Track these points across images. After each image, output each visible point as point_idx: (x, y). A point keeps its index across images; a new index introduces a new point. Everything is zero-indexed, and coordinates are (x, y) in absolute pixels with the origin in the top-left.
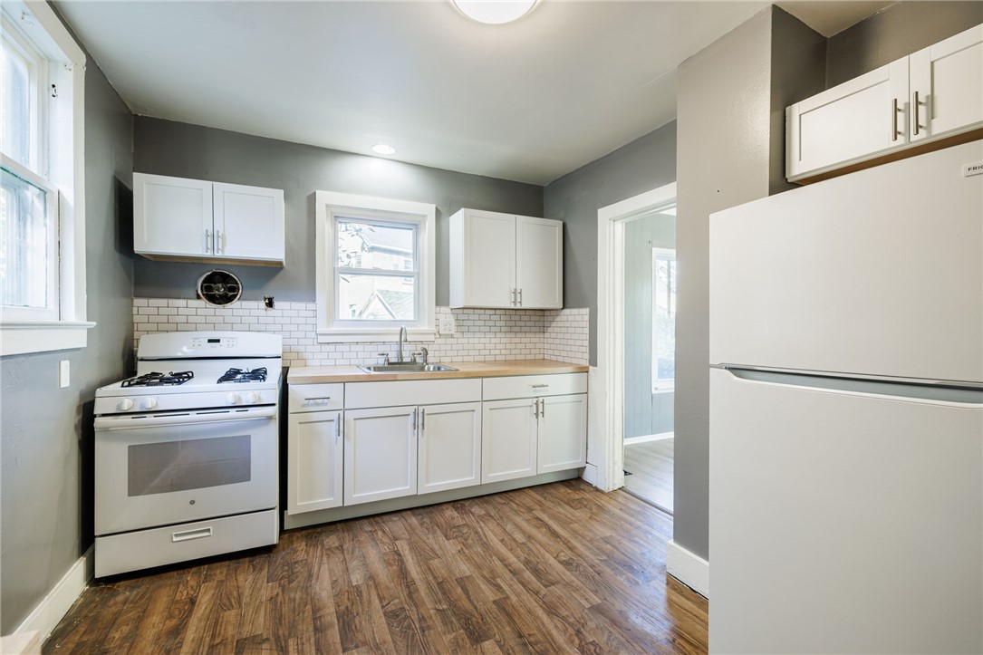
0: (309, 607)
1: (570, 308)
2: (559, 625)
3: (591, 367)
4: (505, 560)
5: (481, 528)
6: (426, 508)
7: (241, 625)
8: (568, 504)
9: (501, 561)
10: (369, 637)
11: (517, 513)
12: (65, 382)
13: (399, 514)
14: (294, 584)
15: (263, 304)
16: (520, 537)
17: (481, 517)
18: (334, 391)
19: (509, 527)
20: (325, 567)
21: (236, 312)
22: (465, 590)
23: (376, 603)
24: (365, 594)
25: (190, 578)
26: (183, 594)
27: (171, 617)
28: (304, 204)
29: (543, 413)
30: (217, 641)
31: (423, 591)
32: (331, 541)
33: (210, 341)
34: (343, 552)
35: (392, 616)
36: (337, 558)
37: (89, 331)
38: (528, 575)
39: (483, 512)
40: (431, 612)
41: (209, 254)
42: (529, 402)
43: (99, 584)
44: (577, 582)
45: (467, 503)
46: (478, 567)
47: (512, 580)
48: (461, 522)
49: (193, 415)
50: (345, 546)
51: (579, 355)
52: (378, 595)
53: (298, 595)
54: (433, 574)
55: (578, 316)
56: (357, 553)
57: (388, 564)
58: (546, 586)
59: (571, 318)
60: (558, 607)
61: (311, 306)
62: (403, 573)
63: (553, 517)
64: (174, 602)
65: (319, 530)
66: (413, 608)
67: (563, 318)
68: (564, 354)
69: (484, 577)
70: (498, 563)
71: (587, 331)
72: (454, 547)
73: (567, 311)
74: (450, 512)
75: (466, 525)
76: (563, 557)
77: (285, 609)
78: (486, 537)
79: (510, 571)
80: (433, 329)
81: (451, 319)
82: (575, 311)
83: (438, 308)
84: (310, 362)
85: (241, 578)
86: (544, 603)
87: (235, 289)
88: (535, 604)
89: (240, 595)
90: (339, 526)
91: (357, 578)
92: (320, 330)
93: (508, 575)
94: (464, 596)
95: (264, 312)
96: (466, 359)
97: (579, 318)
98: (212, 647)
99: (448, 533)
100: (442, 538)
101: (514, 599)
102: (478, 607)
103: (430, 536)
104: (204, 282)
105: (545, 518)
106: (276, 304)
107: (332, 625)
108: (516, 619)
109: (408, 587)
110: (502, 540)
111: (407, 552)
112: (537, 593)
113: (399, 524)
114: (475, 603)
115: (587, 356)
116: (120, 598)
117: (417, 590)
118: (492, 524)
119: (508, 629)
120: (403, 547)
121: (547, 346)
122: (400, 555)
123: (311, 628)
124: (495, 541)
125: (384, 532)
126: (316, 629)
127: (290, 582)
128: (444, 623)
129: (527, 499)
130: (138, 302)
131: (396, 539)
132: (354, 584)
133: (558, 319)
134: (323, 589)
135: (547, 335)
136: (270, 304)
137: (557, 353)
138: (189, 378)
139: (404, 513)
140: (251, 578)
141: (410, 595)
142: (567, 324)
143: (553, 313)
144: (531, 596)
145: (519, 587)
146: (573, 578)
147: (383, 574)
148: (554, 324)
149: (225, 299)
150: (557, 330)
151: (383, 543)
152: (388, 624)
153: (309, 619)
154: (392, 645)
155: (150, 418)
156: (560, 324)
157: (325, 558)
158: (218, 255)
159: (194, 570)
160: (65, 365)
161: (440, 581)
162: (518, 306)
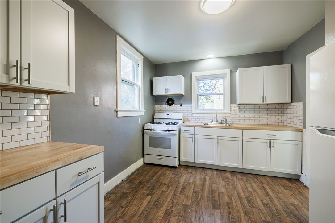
0: (177, 182)
1: (294, 102)
2: (247, 219)
3: (303, 129)
4: (239, 193)
5: (237, 182)
6: (221, 170)
7: (163, 180)
8: (284, 187)
9: (237, 193)
10: (187, 194)
11: (255, 182)
12: (140, 122)
13: (211, 170)
14: (177, 177)
15: (179, 105)
16: (250, 189)
17: (239, 179)
18: (191, 129)
19: (248, 185)
20: (185, 176)
21: (174, 108)
22: (219, 195)
23: (193, 188)
24: (191, 185)
25: (159, 168)
26: (156, 171)
27: (153, 174)
28: (189, 77)
29: (273, 146)
30: (158, 181)
31: (206, 190)
32: (190, 170)
33: (167, 115)
34: (191, 174)
35: (195, 192)
36: (189, 175)
37: (144, 112)
38: (245, 201)
39: (241, 178)
40: (206, 196)
41: (166, 94)
42: (266, 141)
43: (146, 164)
44: (265, 211)
45: (236, 173)
46: (228, 192)
47: (238, 199)
48: (230, 178)
49: (160, 131)
50: (192, 173)
51: (299, 124)
52: (194, 186)
53: (176, 179)
54: (212, 188)
55: (297, 106)
56: (194, 175)
57: (201, 180)
58: (249, 206)
59: (295, 107)
60: (250, 214)
61: (191, 105)
62: (203, 184)
63: (271, 189)
64: (154, 171)
65: (188, 167)
66: (201, 193)
67: (292, 107)
68: (292, 123)
69: (228, 195)
70: (236, 193)
71: (302, 112)
72: (223, 184)
73: (293, 104)
74: (228, 174)
75: (232, 179)
76: (265, 202)
77: (172, 181)
78: (237, 185)
79: (239, 197)
80: (230, 112)
81: (237, 108)
82: (296, 104)
83: (232, 105)
84: (191, 121)
85: (167, 171)
86: (245, 210)
87: (173, 102)
88: (241, 209)
89: (166, 175)
90: (194, 168)
91: (191, 181)
92: (193, 112)
93: (237, 198)
94: (218, 197)
95: (179, 108)
96: (243, 123)
97: (298, 107)
98: (157, 182)
99: (224, 179)
100: (221, 180)
101: (234, 204)
102: (220, 201)
103: (217, 178)
104: (167, 100)
105: (267, 188)
106: (182, 105)
107: (180, 188)
108: (231, 210)
109: (203, 188)
110: (242, 188)
111: (208, 180)
112: (244, 207)
113: (210, 172)
114: (220, 200)
115: (302, 124)
116: (147, 167)
117: (205, 189)
118: (242, 182)
119: (226, 210)
120: (208, 178)
121: (285, 119)
122: (205, 180)
123: (175, 186)
124: (239, 187)
125: (204, 173)
126: (176, 187)
127: (176, 176)
128: (207, 200)
129: (263, 179)
130: (156, 106)
131: (207, 175)
132: (190, 182)
133: (290, 107)
134: (182, 180)
135: (285, 115)
136: (181, 105)
137: (289, 122)
138: (162, 123)
139: (213, 170)
140: (169, 172)
141: (202, 190)
142: (293, 110)
143: (288, 105)
144: (242, 206)
145: (238, 202)
146: (264, 209)
147: (198, 182)
148: (288, 110)
149: (172, 104)
150: (289, 112)
151: (202, 175)
152: (193, 193)
153: (176, 184)
154: (191, 198)
155: (153, 131)
156: (291, 110)
157: (186, 174)
158: (168, 94)
159: (160, 167)
160: (140, 119)
161: (213, 190)
162: (265, 103)
